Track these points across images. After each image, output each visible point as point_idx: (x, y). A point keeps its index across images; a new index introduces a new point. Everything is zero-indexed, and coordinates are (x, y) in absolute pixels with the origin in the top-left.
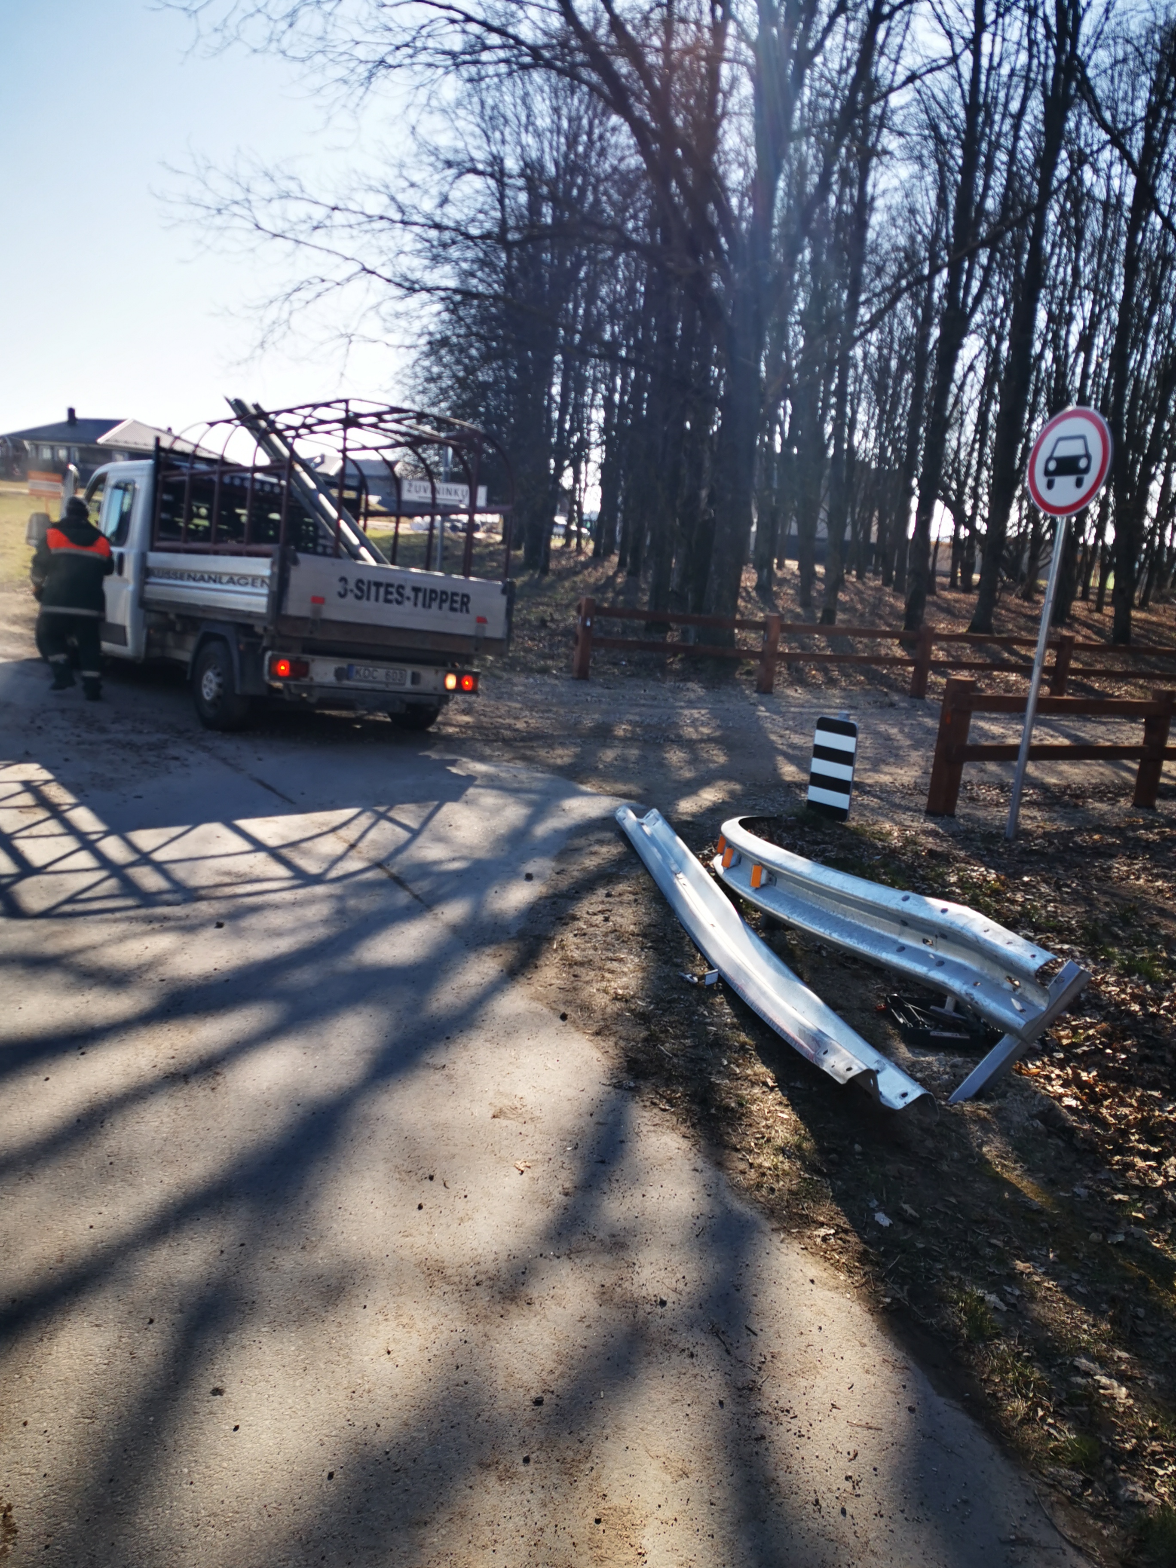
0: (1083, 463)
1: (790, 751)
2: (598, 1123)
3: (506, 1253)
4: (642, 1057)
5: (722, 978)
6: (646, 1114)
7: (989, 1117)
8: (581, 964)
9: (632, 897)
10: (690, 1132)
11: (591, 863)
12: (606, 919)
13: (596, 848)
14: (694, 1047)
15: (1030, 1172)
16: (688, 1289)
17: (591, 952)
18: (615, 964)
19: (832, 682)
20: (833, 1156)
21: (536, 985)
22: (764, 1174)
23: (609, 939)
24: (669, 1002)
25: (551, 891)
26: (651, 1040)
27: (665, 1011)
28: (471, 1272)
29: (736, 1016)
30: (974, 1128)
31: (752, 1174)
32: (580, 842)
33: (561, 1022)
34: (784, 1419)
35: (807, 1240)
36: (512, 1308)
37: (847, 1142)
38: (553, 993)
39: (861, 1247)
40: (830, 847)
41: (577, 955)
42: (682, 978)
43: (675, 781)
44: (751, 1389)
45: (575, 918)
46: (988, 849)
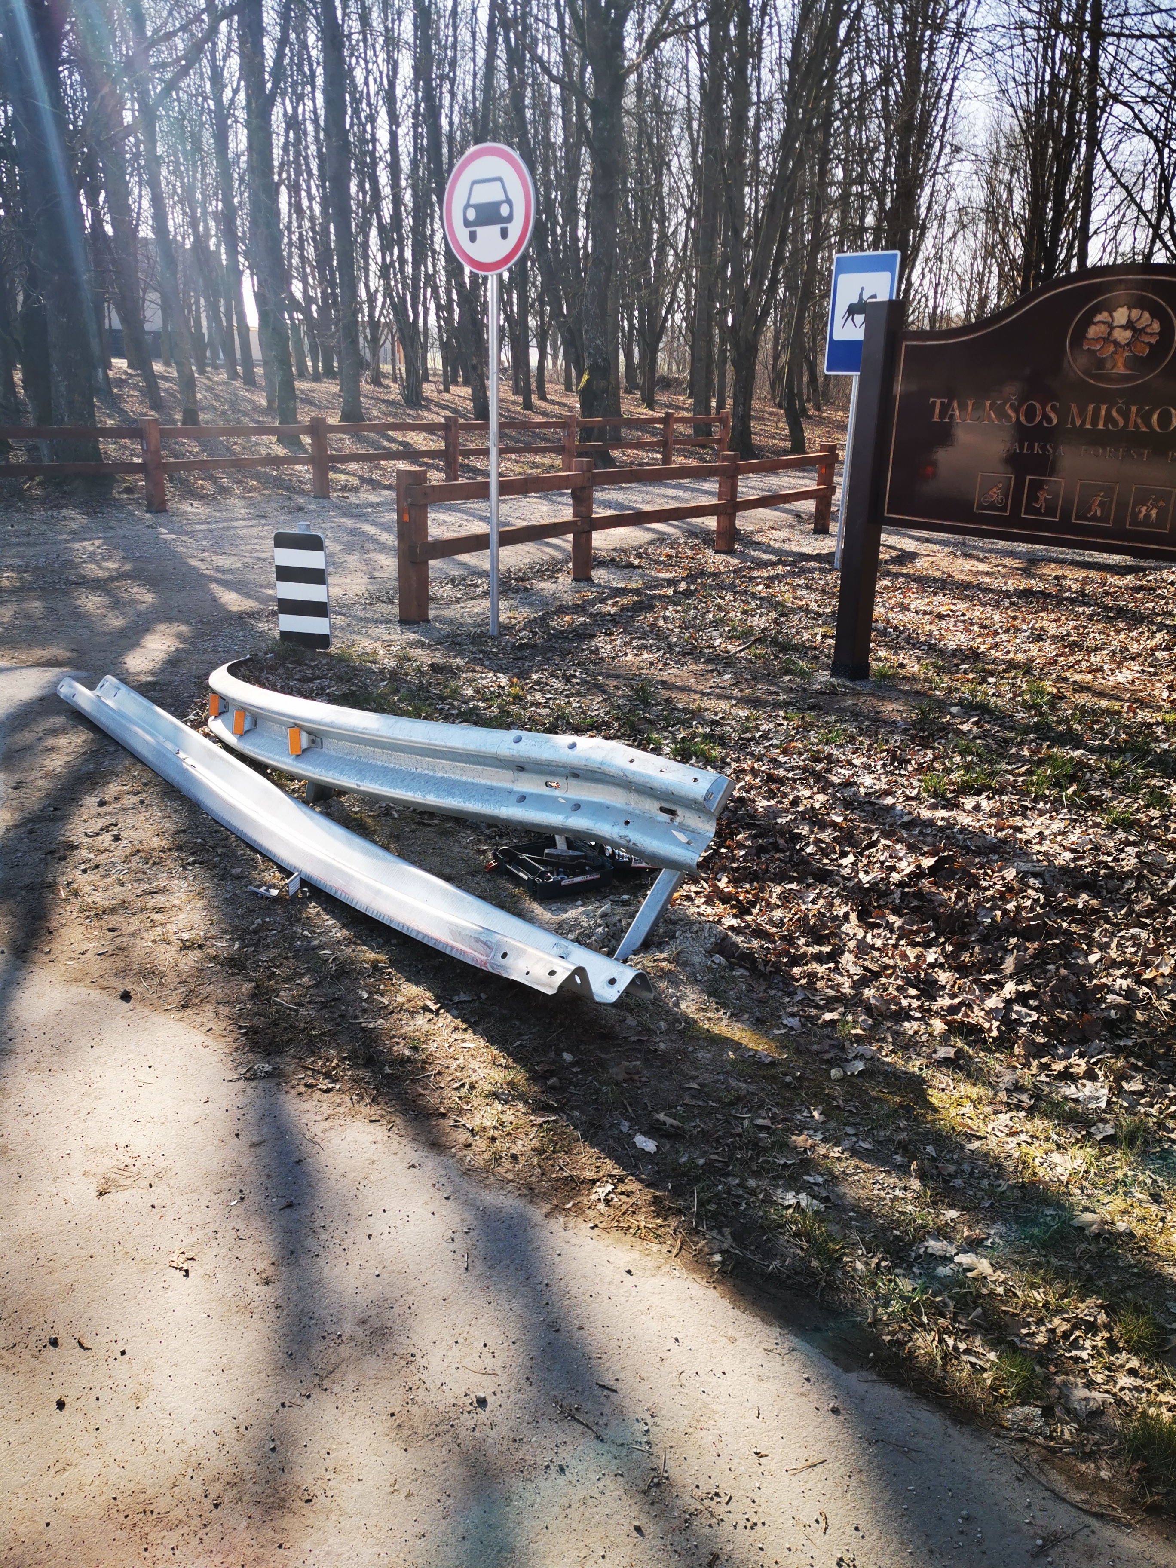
0: (504, 211)
1: (220, 575)
2: (254, 1145)
3: (231, 1426)
4: (259, 1022)
5: (305, 882)
6: (307, 1106)
7: (671, 967)
8: (113, 911)
9: (135, 799)
10: (375, 1111)
11: (56, 763)
12: (117, 838)
13: (50, 742)
14: (317, 986)
15: (735, 1016)
16: (499, 1362)
17: (118, 889)
18: (159, 897)
19: (224, 491)
20: (552, 1081)
21: (63, 958)
22: (493, 1139)
23: (133, 865)
24: (255, 932)
25: (18, 816)
26: (260, 994)
27: (256, 945)
28: (196, 1488)
29: (344, 926)
30: (663, 985)
31: (480, 1143)
32: (25, 737)
33: (125, 1005)
34: (720, 1510)
35: (590, 1213)
36: (288, 1522)
37: (552, 1055)
38: (96, 966)
39: (648, 1195)
40: (326, 682)
41: (100, 899)
42: (256, 894)
43: (105, 634)
44: (658, 1485)
45: (73, 847)
46: (481, 652)
